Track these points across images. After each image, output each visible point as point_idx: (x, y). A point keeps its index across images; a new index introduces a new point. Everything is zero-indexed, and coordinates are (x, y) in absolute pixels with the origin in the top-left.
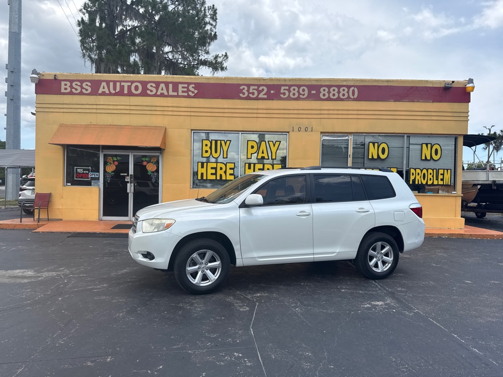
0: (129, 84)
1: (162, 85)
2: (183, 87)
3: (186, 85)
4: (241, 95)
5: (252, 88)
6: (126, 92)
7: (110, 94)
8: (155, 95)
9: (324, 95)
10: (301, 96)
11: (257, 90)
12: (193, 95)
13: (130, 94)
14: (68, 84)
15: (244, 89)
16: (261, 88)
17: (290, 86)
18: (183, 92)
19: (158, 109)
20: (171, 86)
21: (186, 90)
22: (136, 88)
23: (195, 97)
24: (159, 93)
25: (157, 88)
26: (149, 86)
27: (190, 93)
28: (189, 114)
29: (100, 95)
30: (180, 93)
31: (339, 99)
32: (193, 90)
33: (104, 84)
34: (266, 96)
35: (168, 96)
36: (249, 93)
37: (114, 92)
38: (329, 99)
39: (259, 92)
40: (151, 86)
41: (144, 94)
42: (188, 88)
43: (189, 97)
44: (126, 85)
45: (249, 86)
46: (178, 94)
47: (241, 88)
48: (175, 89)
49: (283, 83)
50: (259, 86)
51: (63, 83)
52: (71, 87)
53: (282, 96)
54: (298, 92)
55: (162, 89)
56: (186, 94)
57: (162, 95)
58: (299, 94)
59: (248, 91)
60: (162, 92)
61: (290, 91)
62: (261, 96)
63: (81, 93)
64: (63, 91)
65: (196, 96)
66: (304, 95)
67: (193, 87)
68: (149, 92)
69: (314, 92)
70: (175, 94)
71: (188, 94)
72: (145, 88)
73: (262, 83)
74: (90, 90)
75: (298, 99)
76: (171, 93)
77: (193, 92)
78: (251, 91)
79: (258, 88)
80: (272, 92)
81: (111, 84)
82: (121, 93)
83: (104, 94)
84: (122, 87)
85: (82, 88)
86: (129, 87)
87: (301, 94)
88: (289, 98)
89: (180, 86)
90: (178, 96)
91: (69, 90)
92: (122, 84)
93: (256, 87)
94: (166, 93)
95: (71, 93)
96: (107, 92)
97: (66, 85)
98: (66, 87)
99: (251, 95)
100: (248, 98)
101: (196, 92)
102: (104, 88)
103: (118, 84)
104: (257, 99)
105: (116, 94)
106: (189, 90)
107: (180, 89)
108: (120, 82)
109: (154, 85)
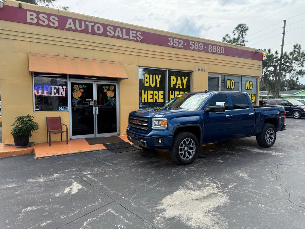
0: (93, 24)
1: (118, 29)
2: (133, 33)
3: (135, 32)
4: (169, 44)
5: (175, 40)
6: (90, 30)
7: (76, 31)
8: (113, 37)
9: (210, 50)
10: (200, 49)
11: (178, 42)
12: (140, 40)
13: (93, 33)
14: (35, 15)
15: (170, 40)
16: (180, 41)
17: (195, 42)
18: (133, 37)
19: (116, 48)
20: (124, 31)
21: (135, 35)
22: (99, 29)
23: (140, 42)
24: (116, 35)
25: (115, 31)
26: (108, 28)
27: (138, 38)
28: (137, 54)
29: (67, 30)
30: (131, 38)
31: (216, 53)
32: (140, 36)
33: (70, 21)
34: (182, 47)
35: (123, 39)
36: (174, 43)
37: (79, 29)
38: (212, 53)
39: (179, 43)
40: (110, 29)
41: (105, 34)
42: (136, 34)
43: (137, 41)
44: (90, 25)
45: (173, 38)
46: (130, 37)
47: (169, 39)
48: (128, 34)
49: (191, 39)
50: (179, 39)
51: (29, 13)
52: (38, 18)
53: (191, 47)
54: (199, 46)
55: (118, 33)
56: (135, 39)
57: (118, 37)
58: (199, 47)
59: (173, 41)
60: (119, 35)
61: (194, 45)
62: (180, 46)
63: (48, 26)
64: (29, 20)
65: (142, 41)
66: (201, 48)
67: (140, 34)
68: (108, 33)
69: (206, 47)
70: (128, 37)
71: (137, 39)
72: (105, 30)
73: (180, 37)
74: (57, 24)
75: (198, 50)
76: (125, 37)
77: (140, 38)
78: (175, 42)
79: (179, 40)
80: (186, 44)
81: (77, 22)
82: (85, 31)
83: (70, 29)
84: (87, 26)
85: (49, 21)
86: (93, 27)
87: (200, 48)
88: (194, 50)
89: (131, 32)
90: (129, 40)
91: (35, 21)
92: (87, 23)
93: (177, 40)
94: (121, 36)
95: (38, 24)
96: (74, 28)
97: (32, 15)
98: (32, 17)
99: (174, 45)
100: (173, 47)
101: (142, 38)
102: (70, 24)
103: (83, 23)
104: (178, 48)
105: (81, 31)
106: (137, 36)
107: (131, 35)
108: (85, 21)
109: (112, 28)
